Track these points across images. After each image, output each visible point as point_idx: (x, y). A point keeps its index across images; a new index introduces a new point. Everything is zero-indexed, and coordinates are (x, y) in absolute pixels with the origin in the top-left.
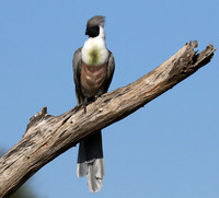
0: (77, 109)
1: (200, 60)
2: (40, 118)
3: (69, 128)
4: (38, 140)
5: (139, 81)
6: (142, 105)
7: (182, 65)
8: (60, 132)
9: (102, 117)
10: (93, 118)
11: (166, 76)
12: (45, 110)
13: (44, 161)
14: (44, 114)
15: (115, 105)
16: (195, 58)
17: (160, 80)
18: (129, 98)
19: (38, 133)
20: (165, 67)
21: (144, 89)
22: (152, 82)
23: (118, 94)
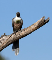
0: (13, 34)
1: (46, 21)
2: (3, 36)
3: (11, 39)
4: (3, 42)
5: (30, 27)
6: (30, 33)
7: (41, 23)
8: (9, 40)
9: (20, 36)
10: (18, 36)
11: (37, 26)
12: (5, 34)
13: (4, 47)
14: (5, 35)
15: (23, 33)
16: (45, 21)
17: (35, 27)
18: (27, 31)
19: (3, 40)
20: (37, 23)
21: (31, 29)
22: (33, 27)
23: (24, 30)
